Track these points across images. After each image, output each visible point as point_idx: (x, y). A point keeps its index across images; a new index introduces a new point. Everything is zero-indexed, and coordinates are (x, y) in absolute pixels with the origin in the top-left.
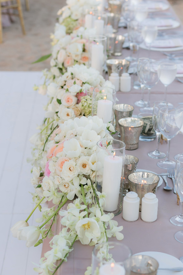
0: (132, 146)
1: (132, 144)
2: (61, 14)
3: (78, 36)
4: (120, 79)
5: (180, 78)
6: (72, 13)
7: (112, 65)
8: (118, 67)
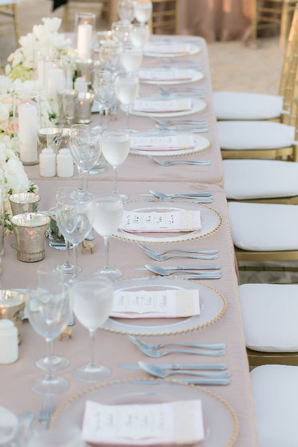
0: (32, 257)
1: (32, 252)
2: (13, 59)
3: (8, 93)
4: (56, 157)
5: (156, 157)
6: (25, 58)
7: (46, 135)
8: (55, 139)
